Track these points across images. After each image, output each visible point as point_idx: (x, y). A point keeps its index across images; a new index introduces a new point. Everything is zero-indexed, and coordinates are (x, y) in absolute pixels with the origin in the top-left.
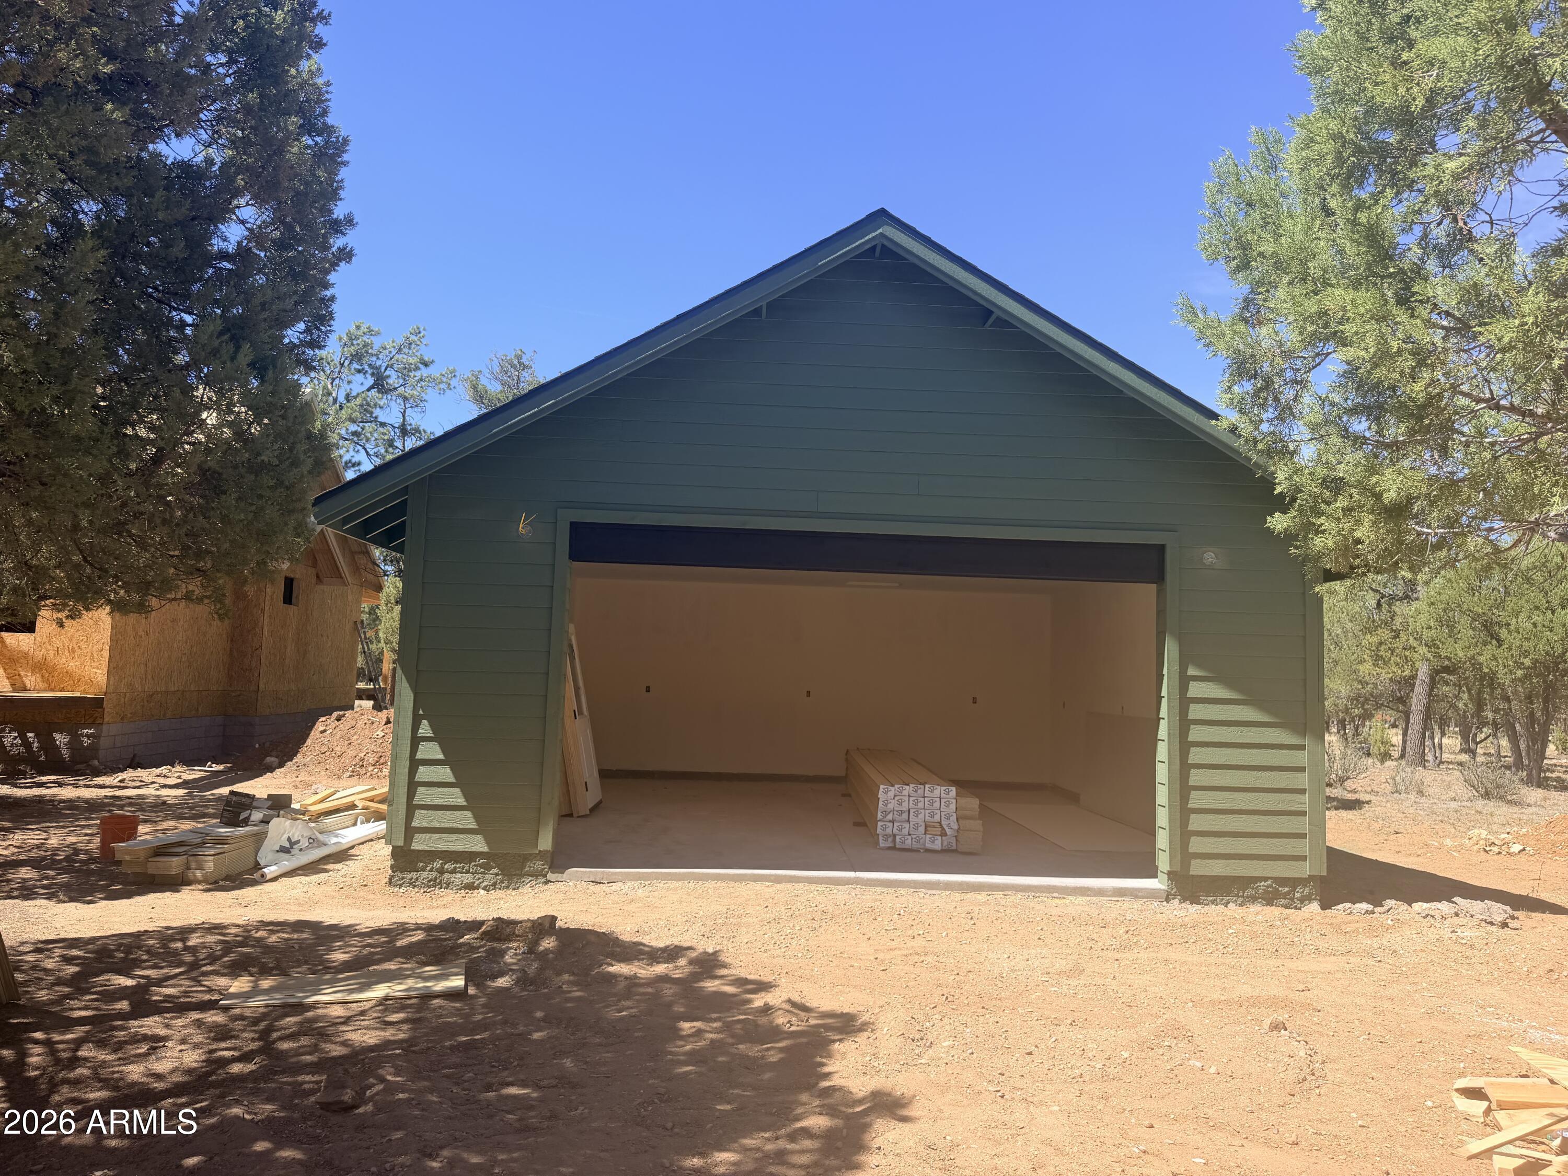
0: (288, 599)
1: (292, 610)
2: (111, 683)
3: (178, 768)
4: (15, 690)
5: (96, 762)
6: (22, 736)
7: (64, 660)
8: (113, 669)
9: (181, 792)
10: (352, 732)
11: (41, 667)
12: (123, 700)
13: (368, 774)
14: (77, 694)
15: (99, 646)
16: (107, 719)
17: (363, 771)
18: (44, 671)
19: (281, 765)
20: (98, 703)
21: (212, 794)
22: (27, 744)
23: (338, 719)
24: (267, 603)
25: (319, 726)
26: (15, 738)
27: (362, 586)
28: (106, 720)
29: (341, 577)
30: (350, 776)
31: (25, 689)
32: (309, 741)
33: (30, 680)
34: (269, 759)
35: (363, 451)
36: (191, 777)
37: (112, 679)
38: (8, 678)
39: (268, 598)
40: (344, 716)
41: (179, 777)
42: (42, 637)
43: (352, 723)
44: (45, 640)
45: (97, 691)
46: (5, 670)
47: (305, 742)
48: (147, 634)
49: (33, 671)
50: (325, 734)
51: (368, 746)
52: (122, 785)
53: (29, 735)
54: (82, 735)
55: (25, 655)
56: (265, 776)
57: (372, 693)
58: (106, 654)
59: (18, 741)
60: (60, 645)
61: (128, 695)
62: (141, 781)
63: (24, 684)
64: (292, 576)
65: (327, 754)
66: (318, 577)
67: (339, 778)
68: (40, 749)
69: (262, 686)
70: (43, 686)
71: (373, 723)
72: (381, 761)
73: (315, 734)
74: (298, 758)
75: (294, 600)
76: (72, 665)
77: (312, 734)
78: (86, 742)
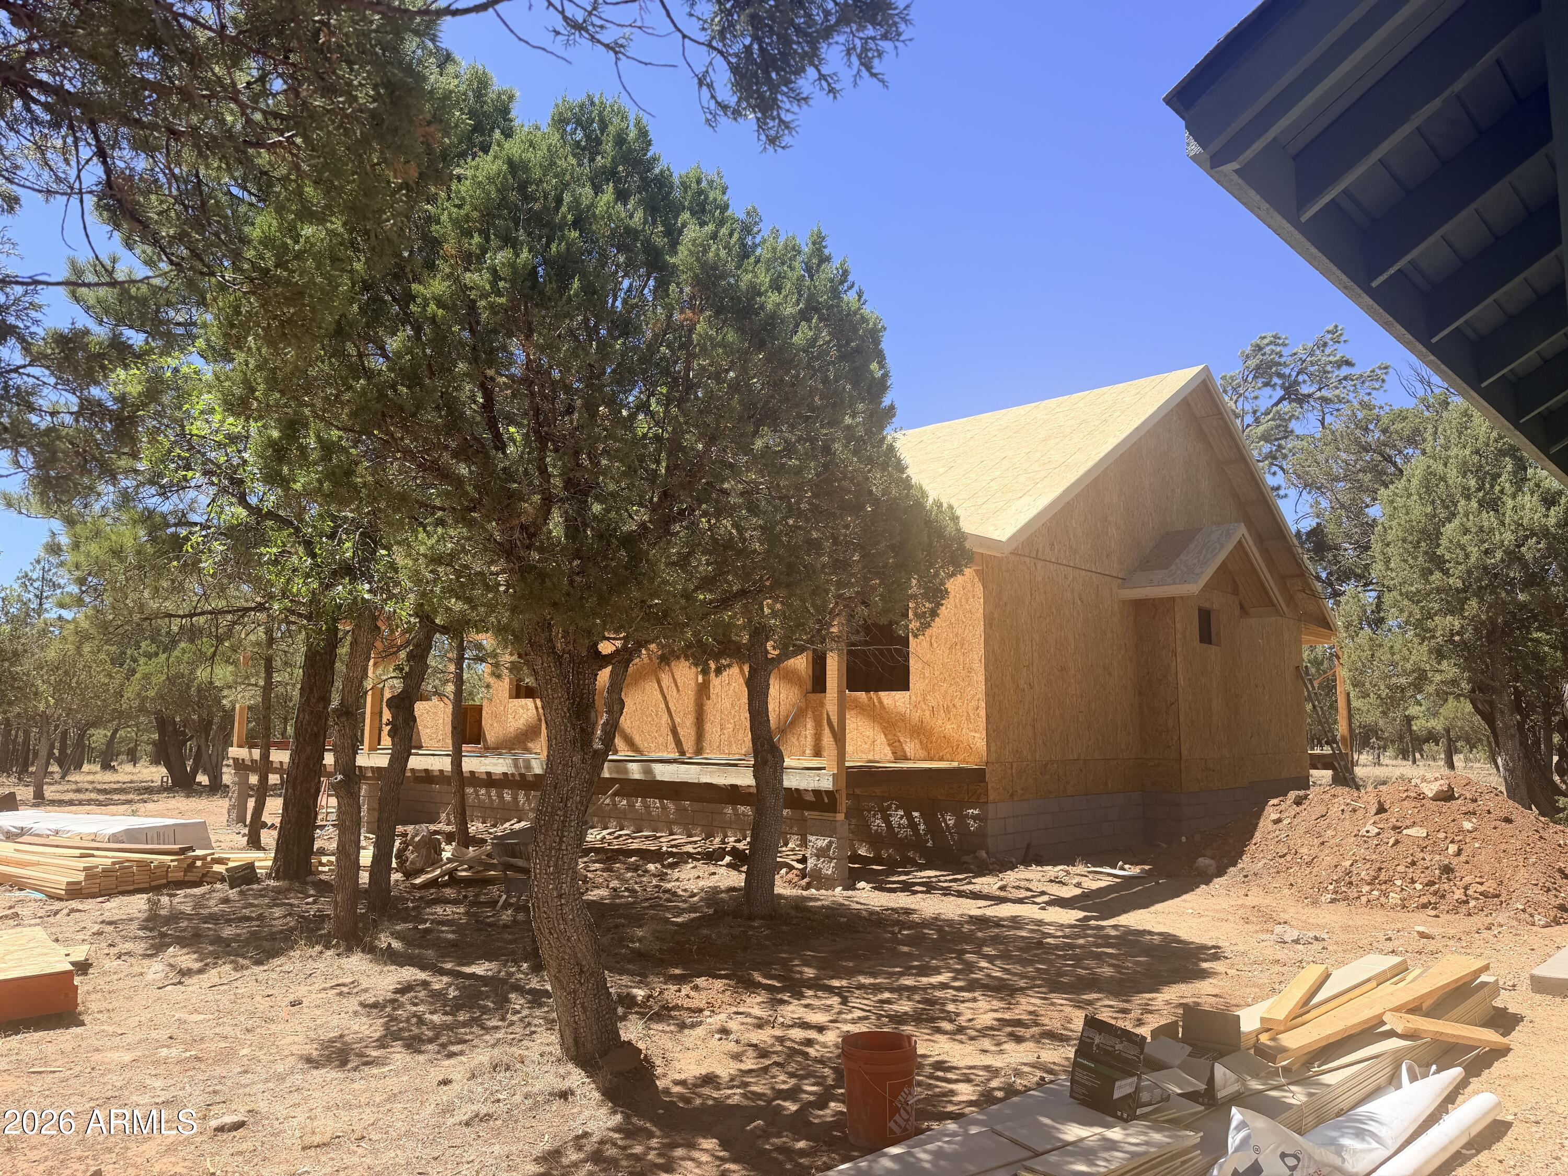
0: (1206, 636)
1: (1212, 650)
2: (992, 749)
3: (1080, 869)
4: (897, 759)
5: (983, 854)
6: (908, 815)
7: (940, 722)
8: (993, 732)
9: (1071, 916)
10: (1323, 823)
11: (919, 731)
12: (1009, 771)
13: (1364, 899)
14: (955, 764)
15: (974, 703)
16: (992, 796)
17: (1353, 893)
18: (922, 736)
19: (1221, 873)
20: (977, 776)
21: (1115, 927)
22: (913, 825)
23: (1298, 802)
24: (1178, 642)
25: (1270, 813)
26: (901, 818)
27: (1300, 620)
28: (991, 798)
29: (1273, 605)
30: (1333, 901)
31: (906, 758)
32: (1258, 836)
33: (910, 747)
34: (1203, 862)
35: (1280, 473)
36: (1095, 885)
37: (993, 744)
38: (889, 745)
39: (1179, 636)
40: (1306, 797)
41: (1078, 885)
42: (916, 695)
43: (1321, 809)
44: (920, 698)
45: (977, 760)
46: (886, 735)
47: (1252, 837)
48: (1031, 686)
49: (912, 736)
50: (1280, 825)
51: (1353, 848)
52: (1003, 894)
53: (915, 814)
54: (967, 816)
55: (902, 718)
56: (1198, 891)
57: (1329, 760)
58: (983, 713)
59: (904, 821)
60: (934, 704)
61: (1015, 765)
62: (1028, 890)
63: (904, 752)
64: (1207, 605)
65: (1289, 858)
66: (1242, 607)
67: (1315, 903)
68: (927, 831)
69: (1185, 753)
70: (922, 753)
71: (1354, 811)
72: (1382, 877)
73: (1265, 824)
74: (1244, 863)
75: (1214, 638)
76: (949, 728)
77: (1261, 824)
78: (973, 825)
